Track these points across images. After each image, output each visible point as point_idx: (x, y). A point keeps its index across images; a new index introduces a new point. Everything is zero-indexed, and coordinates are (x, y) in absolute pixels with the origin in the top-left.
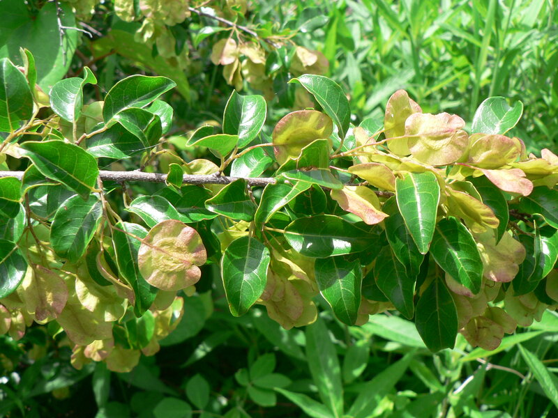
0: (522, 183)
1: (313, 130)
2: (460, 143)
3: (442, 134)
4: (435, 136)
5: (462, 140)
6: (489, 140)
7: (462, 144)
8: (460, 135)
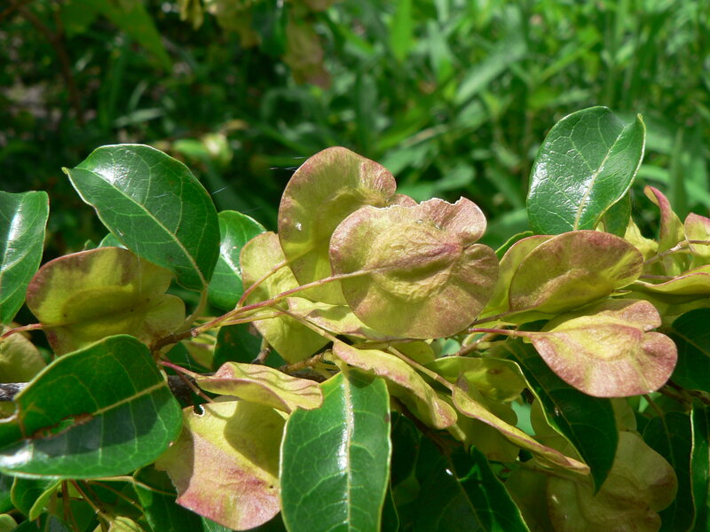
0: (648, 352)
1: (114, 288)
2: (475, 279)
3: (426, 263)
4: (408, 269)
5: (481, 272)
6: (560, 249)
7: (481, 280)
8: (474, 257)
